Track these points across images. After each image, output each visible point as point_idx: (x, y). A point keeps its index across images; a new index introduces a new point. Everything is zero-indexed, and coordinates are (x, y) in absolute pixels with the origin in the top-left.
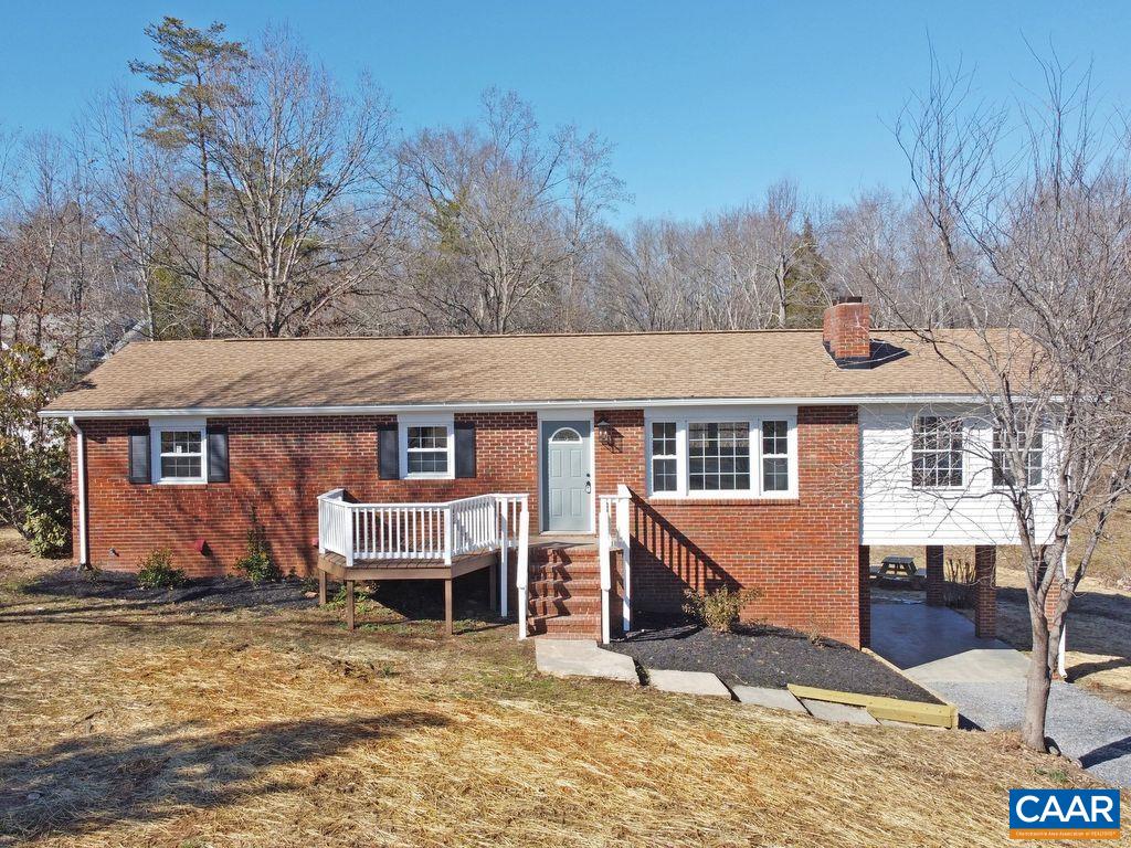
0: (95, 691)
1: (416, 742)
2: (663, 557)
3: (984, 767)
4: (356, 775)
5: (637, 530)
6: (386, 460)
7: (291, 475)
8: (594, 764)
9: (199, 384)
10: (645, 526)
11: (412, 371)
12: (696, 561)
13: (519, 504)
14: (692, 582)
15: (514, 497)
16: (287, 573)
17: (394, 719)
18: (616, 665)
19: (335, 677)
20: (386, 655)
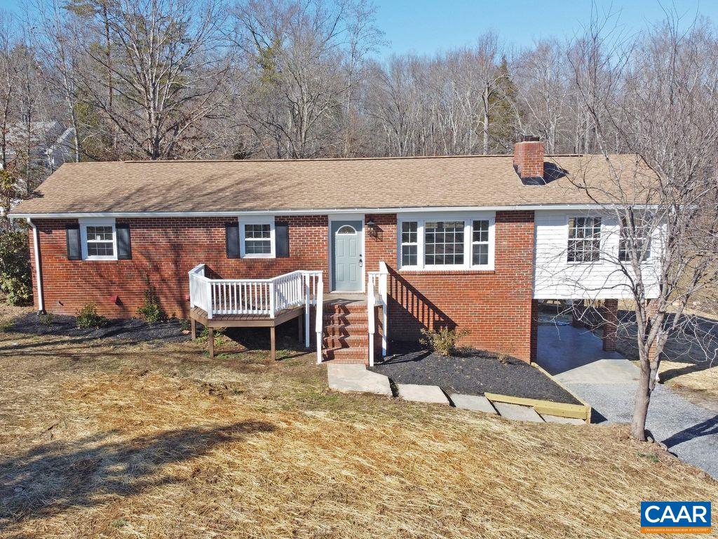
0: (52, 408)
1: (255, 444)
2: (407, 307)
3: (606, 452)
4: (218, 470)
5: (391, 290)
6: (232, 247)
7: (171, 255)
8: (365, 458)
9: (110, 194)
10: (396, 288)
11: (247, 186)
12: (428, 309)
13: (317, 278)
14: (426, 322)
15: (314, 273)
16: (170, 316)
17: (240, 426)
18: (378, 382)
19: (203, 395)
20: (235, 377)
